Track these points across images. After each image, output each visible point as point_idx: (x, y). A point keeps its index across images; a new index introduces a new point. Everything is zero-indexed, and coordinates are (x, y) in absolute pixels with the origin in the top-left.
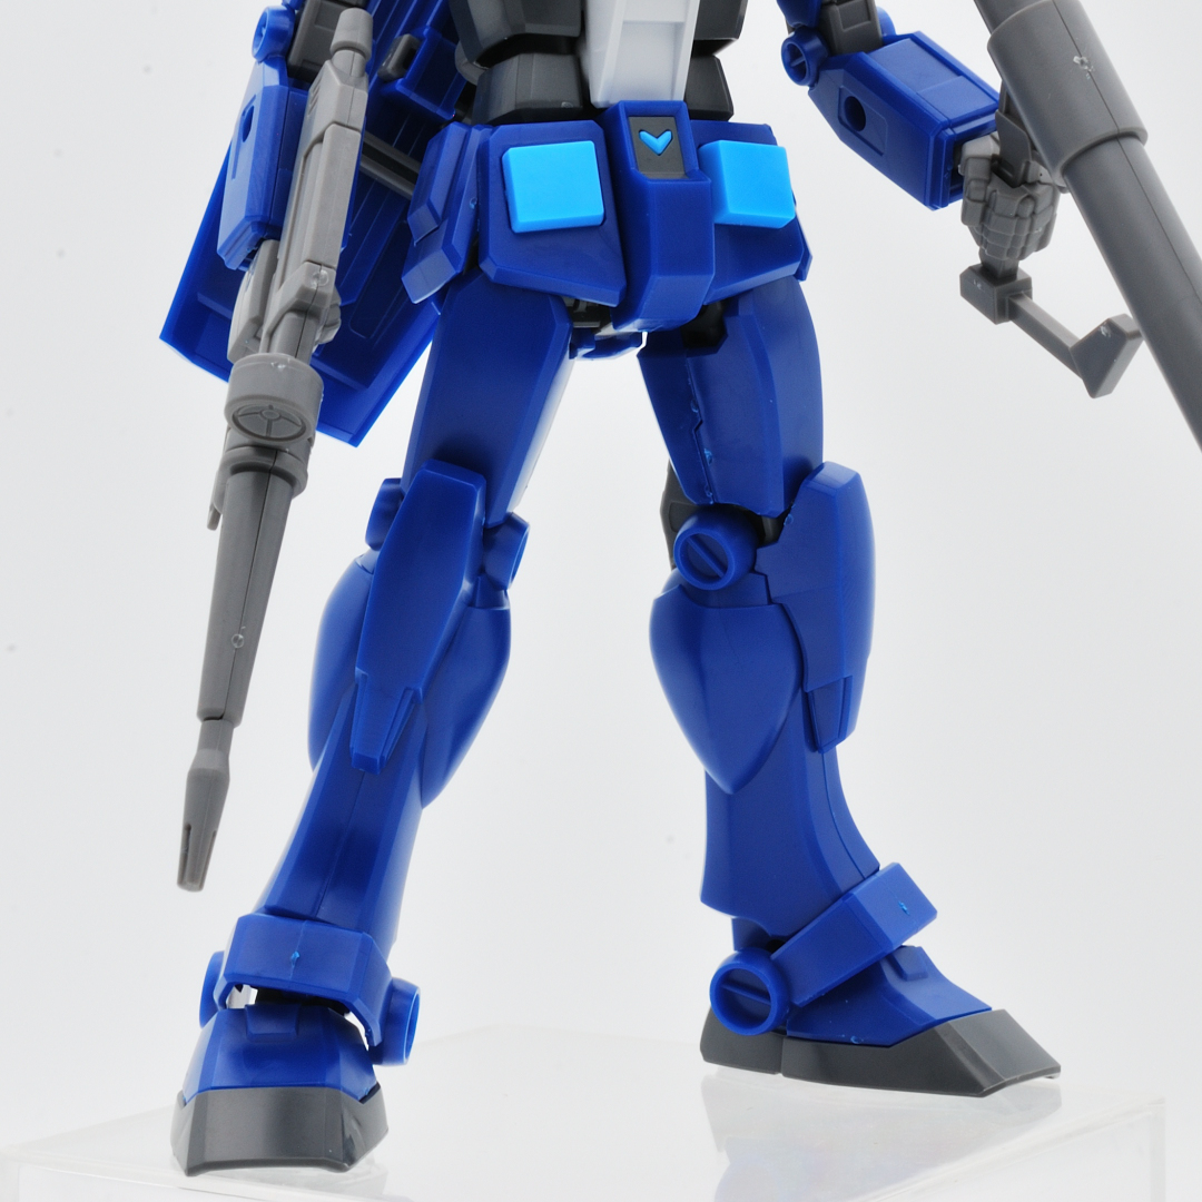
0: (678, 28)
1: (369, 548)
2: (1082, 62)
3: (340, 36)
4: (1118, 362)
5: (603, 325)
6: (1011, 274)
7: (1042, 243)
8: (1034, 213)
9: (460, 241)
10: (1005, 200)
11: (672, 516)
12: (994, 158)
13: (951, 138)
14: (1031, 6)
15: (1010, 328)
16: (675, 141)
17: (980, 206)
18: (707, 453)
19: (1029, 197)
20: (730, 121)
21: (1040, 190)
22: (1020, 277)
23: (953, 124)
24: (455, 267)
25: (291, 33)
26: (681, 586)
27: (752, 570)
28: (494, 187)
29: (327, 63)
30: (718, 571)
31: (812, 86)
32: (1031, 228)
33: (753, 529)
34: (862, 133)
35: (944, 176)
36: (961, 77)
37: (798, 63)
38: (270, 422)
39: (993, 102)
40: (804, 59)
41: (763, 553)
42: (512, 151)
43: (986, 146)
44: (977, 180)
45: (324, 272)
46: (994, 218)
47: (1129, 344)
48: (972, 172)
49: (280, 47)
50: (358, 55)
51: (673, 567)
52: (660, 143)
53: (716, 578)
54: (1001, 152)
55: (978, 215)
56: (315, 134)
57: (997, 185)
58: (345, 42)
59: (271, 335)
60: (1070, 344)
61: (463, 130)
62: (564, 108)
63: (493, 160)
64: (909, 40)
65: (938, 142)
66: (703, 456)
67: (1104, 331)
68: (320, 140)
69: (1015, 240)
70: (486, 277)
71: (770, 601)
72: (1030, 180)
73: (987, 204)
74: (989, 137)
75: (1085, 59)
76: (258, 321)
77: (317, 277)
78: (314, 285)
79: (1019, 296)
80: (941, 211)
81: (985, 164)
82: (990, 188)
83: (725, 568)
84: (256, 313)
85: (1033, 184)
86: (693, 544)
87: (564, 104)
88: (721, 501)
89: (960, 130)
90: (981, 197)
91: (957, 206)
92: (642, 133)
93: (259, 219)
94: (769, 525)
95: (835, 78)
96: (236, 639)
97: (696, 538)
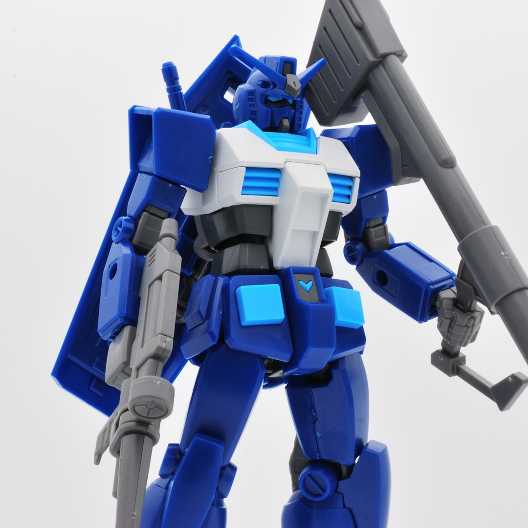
0: (315, 234)
1: (159, 477)
2: (505, 255)
3: (164, 231)
4: (517, 394)
5: (275, 371)
6: (457, 354)
7: (473, 340)
8: (473, 325)
9: (215, 329)
10: (461, 319)
11: (296, 466)
12: (454, 299)
13: (433, 290)
14: (480, 228)
15: (457, 379)
16: (314, 285)
17: (449, 321)
18: (318, 434)
19: (472, 317)
20: (332, 278)
21: (476, 314)
22: (460, 355)
23: (433, 283)
24: (214, 341)
25: (134, 229)
26: (300, 499)
27: (336, 491)
28: (232, 304)
29: (158, 243)
30: (321, 492)
31: (358, 266)
32: (471, 332)
33: (337, 471)
34: (384, 287)
35: (428, 307)
36: (433, 263)
37: (350, 255)
38: (149, 409)
39: (449, 274)
40: (356, 252)
41: (342, 483)
42: (242, 287)
43: (448, 294)
44: (448, 309)
45: (168, 339)
46: (455, 327)
47: (524, 385)
48: (446, 305)
49: (129, 236)
50: (173, 240)
51: (294, 490)
52: (308, 286)
53: (319, 495)
54: (457, 297)
56: (156, 275)
57: (456, 312)
58: (167, 234)
59: (138, 369)
60: (490, 386)
61: (213, 278)
62: (262, 269)
63: (231, 291)
64: (405, 245)
65: (427, 291)
66: (316, 435)
67: (510, 379)
68: (160, 278)
69: (464, 337)
70: (227, 347)
71: (344, 507)
72: (472, 309)
73: (452, 320)
74: (449, 290)
75: (506, 253)
76: (127, 363)
77: (165, 341)
78: (164, 345)
79: (461, 364)
80: (424, 323)
81: (451, 302)
82: (454, 313)
83: (324, 491)
84: (125, 360)
85: (473, 312)
86: (308, 478)
87: (262, 267)
88: (324, 457)
89: (436, 286)
90: (450, 317)
91: (434, 321)
92: (300, 282)
93: (124, 315)
94: (344, 470)
95: (372, 262)
96: (133, 515)
97: (310, 475)
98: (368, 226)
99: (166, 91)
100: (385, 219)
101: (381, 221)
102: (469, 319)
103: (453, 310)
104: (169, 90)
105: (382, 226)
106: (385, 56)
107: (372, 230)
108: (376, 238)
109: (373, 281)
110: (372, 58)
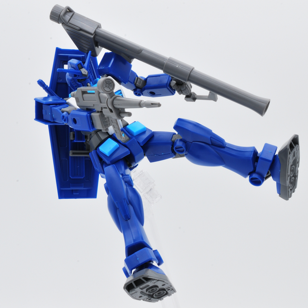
2: (178, 66)
8: (187, 85)
12: (176, 83)
19: (185, 84)
23: (167, 84)
31: (143, 95)
32: (189, 87)
34: (155, 94)
36: (161, 76)
37: (138, 94)
44: (177, 89)
46: (183, 91)
55: (181, 92)
60: (207, 97)
69: (188, 91)
72: (183, 82)
73: (181, 90)
74: (172, 81)
81: (176, 86)
82: (179, 88)
90: (179, 90)
95: (145, 92)
98: (135, 83)
99: (43, 90)
100: (137, 76)
101: (136, 78)
102: (185, 86)
103: (178, 87)
104: (44, 89)
105: (138, 79)
106: (95, 32)
107: (137, 83)
108: (140, 84)
109: (151, 95)
110: (92, 36)
